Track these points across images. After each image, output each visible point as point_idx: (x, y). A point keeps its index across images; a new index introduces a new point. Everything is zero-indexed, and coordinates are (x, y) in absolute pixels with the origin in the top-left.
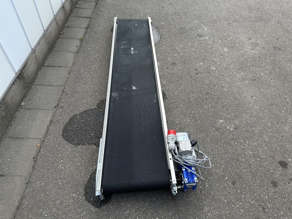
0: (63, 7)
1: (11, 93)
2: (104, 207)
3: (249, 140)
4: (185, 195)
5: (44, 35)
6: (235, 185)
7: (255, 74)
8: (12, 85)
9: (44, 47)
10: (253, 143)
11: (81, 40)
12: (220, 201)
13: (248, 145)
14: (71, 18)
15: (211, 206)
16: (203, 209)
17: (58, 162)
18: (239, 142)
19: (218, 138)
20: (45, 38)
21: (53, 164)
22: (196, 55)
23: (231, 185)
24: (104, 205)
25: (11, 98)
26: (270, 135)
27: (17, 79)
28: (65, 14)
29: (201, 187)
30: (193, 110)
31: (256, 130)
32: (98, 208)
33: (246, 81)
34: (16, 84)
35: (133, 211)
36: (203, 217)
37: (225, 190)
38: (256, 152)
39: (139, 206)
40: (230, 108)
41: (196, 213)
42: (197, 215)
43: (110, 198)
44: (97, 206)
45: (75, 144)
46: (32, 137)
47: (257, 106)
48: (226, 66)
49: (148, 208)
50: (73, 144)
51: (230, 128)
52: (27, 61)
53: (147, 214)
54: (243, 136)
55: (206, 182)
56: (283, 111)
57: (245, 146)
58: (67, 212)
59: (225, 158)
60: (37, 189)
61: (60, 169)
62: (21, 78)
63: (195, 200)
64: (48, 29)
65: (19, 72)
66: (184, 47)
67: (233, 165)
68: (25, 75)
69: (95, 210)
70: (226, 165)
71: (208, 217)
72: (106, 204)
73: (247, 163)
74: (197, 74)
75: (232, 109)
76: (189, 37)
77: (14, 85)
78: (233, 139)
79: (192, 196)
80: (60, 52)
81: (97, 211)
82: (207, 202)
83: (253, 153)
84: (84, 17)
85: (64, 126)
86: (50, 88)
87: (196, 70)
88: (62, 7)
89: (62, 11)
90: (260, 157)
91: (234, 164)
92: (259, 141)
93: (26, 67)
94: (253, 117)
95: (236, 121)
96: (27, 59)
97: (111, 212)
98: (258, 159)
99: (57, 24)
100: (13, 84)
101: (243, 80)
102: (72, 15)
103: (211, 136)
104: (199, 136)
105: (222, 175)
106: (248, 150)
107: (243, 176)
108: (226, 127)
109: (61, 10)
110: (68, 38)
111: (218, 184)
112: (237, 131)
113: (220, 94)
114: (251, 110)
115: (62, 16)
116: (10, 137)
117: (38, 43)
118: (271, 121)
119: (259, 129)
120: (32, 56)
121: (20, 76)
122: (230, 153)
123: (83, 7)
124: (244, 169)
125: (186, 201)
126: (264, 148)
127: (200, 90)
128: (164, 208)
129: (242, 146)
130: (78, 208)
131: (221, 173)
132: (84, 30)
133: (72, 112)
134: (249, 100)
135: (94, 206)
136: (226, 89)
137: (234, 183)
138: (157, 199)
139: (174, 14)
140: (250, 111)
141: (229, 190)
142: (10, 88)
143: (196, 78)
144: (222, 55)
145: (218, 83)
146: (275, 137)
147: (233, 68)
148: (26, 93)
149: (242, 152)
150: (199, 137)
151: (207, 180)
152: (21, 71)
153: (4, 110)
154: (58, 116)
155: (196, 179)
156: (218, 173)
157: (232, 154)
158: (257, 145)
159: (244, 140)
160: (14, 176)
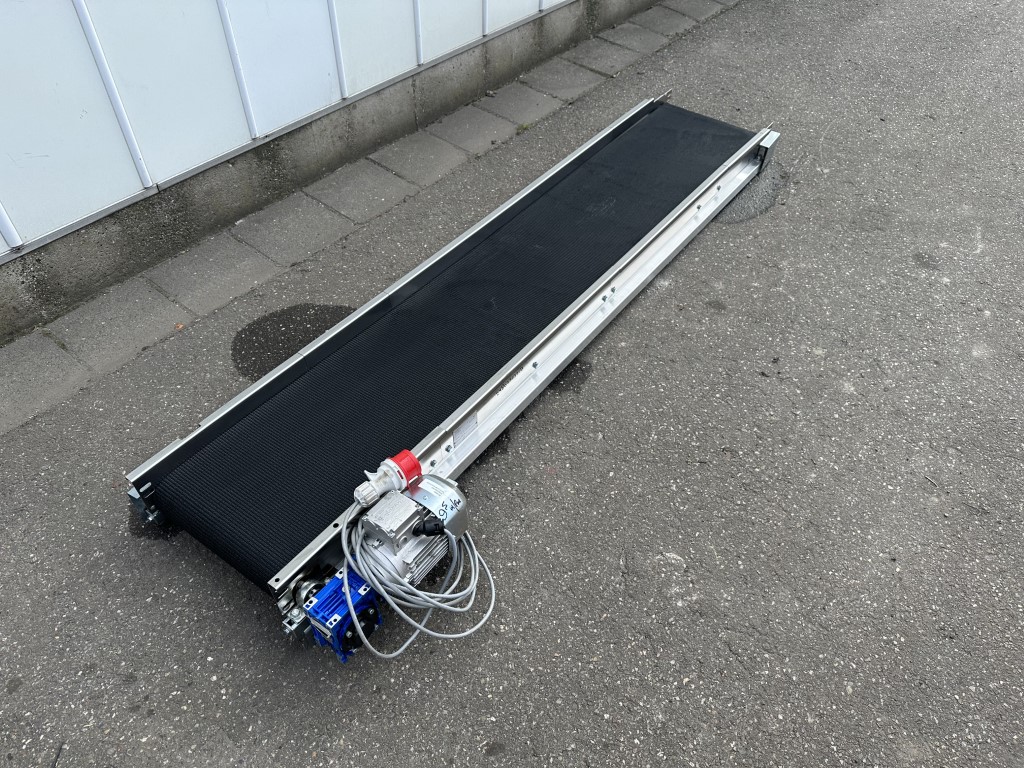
0: (539, 22)
1: (214, 181)
2: (143, 542)
3: (700, 678)
4: (331, 663)
5: (413, 76)
6: (492, 758)
7: (1009, 494)
8: (228, 161)
9: (398, 107)
10: (706, 696)
11: (521, 131)
12: (401, 756)
13: (679, 688)
14: (556, 59)
15: (362, 747)
16: (336, 735)
17: (171, 384)
18: (658, 659)
19: (602, 598)
20: (414, 85)
21: (159, 382)
22: (833, 314)
23: (482, 746)
24: (149, 538)
25: (208, 193)
26: (807, 723)
27: (249, 155)
28: (540, 44)
29: (393, 680)
30: (617, 470)
31: (771, 669)
32: (133, 534)
33: (938, 496)
34: (240, 164)
35: (184, 598)
36: (310, 753)
37: (447, 743)
38: (679, 731)
39: (206, 599)
40: (759, 540)
41: (306, 729)
42: (303, 737)
43: (175, 533)
44: (136, 529)
45: (239, 369)
46: (185, 304)
47: (877, 599)
48: (912, 403)
49: (221, 618)
50: (236, 367)
51: (681, 596)
52: (311, 123)
53: (201, 630)
54: (696, 650)
55: (423, 679)
56: (973, 688)
57: (665, 682)
58: (78, 497)
59: (554, 662)
60: (83, 412)
61: (157, 401)
62: (267, 158)
63: (340, 697)
64: (434, 65)
65: (268, 140)
66: (817, 270)
67: (552, 701)
68: (286, 154)
69: (123, 534)
70: (531, 685)
71: (321, 764)
72: (155, 539)
73: (611, 733)
74: (763, 374)
75: (762, 548)
76: (871, 249)
77: (233, 164)
78: (648, 636)
79: (345, 681)
80: (437, 139)
81: (126, 539)
82: (363, 730)
83: (663, 724)
84: (592, 70)
85: (264, 314)
86: (327, 216)
87: (776, 361)
88: (534, 21)
89: (527, 32)
90: (675, 754)
91: (559, 702)
92: (734, 707)
93: (300, 136)
94: (810, 622)
95: (728, 593)
96: (312, 116)
97: (145, 562)
98: (660, 754)
99: (487, 63)
100: (232, 160)
101: (931, 484)
102: (566, 54)
103: (586, 576)
104: (552, 549)
105: (488, 701)
106: (659, 700)
107: (548, 758)
108: (667, 583)
109: (527, 27)
110: (492, 112)
111: (445, 712)
112: (693, 621)
113: (770, 477)
114: (831, 597)
115: (519, 46)
116: (150, 280)
117: (378, 92)
118: (877, 683)
119: (786, 674)
120: (334, 117)
121: (266, 152)
122: (589, 663)
123: (618, 42)
124: (575, 740)
125: (317, 681)
126: (731, 740)
127: (715, 427)
128: (252, 648)
129: (654, 677)
130: (102, 503)
131: (491, 692)
132: (556, 105)
133: (311, 293)
134: (864, 563)
135: (132, 522)
136: (813, 475)
137: (493, 749)
138: (259, 617)
139: (903, 154)
140: (821, 597)
141: (459, 754)
142: (215, 167)
143: (746, 384)
144: (936, 363)
145: (806, 442)
146: (818, 743)
147: (931, 427)
148: (268, 202)
149: (631, 691)
150: (547, 554)
151: (429, 678)
152: (276, 139)
153: (173, 212)
154: (275, 287)
155: (335, 620)
156: (483, 687)
157: (592, 673)
158: (714, 712)
159: (685, 662)
160: (79, 361)
